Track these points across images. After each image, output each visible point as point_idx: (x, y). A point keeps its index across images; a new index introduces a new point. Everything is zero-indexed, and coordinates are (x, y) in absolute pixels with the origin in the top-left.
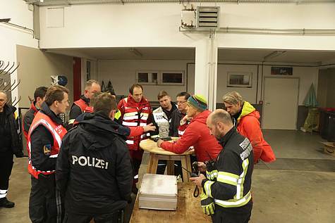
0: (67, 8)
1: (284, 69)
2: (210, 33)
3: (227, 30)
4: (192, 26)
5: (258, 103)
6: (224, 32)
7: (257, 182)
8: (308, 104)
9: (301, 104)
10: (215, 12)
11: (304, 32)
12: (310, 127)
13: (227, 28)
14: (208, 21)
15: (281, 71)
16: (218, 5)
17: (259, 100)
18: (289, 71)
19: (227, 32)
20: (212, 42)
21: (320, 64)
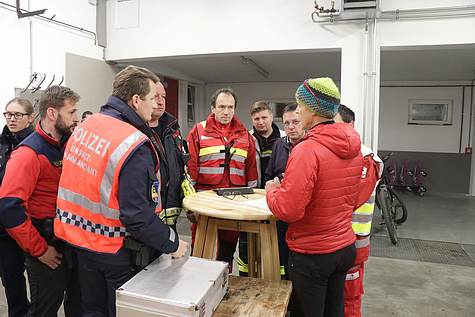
2: (366, 22)
3: (396, 16)
4: (333, 11)
5: (463, 151)
6: (391, 19)
7: (447, 291)
13: (398, 12)
17: (465, 145)
19: (397, 18)
20: (370, 37)
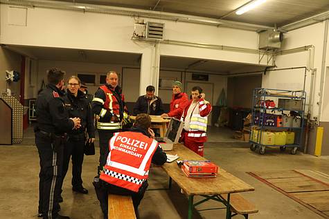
0: (30, 10)
1: (202, 76)
2: (155, 43)
3: (167, 42)
4: (142, 36)
8: (220, 104)
9: (214, 105)
10: (161, 27)
11: (222, 48)
12: (222, 122)
14: (155, 33)
15: (200, 78)
16: (163, 22)
18: (206, 78)
20: (156, 50)
21: (228, 73)
